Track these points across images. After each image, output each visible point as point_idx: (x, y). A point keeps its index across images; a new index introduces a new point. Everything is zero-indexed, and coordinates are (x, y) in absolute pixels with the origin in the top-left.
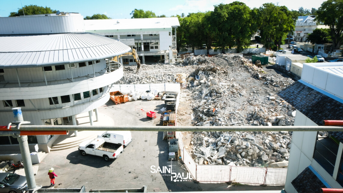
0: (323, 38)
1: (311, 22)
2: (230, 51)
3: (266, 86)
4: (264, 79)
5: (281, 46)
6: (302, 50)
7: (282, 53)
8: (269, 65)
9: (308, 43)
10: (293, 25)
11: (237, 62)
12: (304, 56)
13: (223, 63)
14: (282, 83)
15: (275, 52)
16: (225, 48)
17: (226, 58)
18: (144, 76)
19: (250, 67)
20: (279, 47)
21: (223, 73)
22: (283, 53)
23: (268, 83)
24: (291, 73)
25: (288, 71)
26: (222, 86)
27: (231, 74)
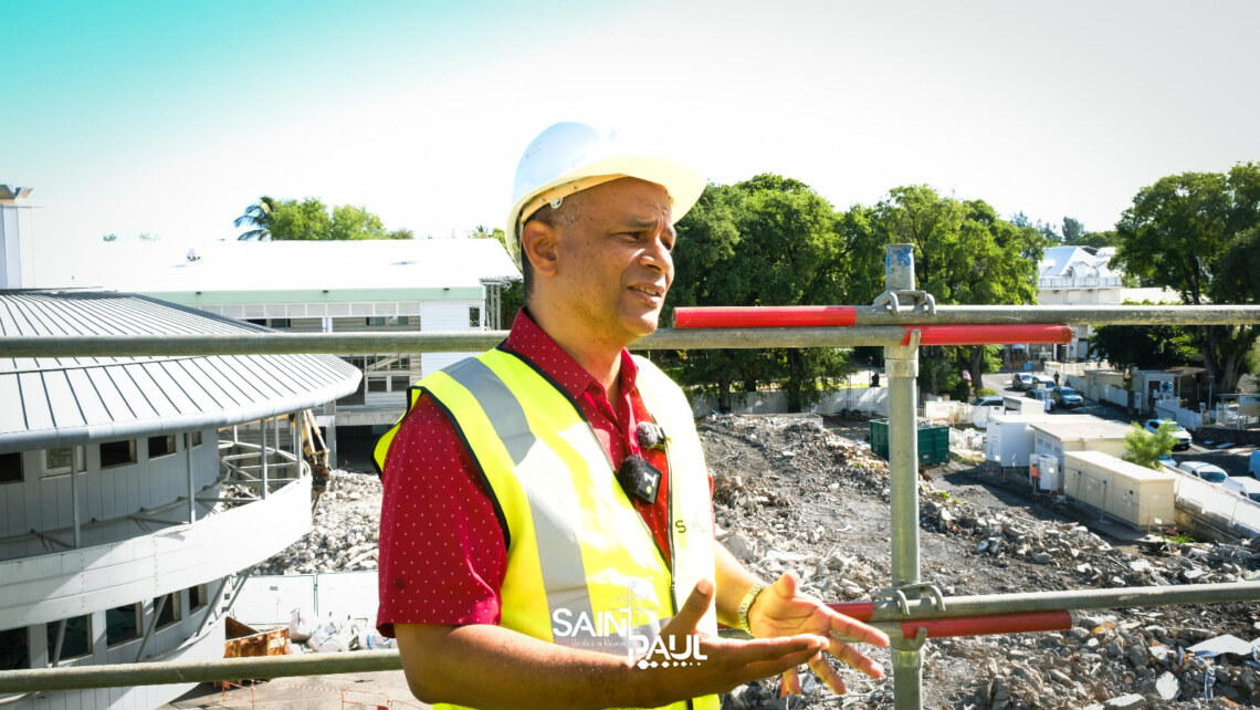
0: (1159, 341)
1: (1090, 276)
2: (754, 402)
3: (991, 560)
4: (968, 530)
5: (986, 379)
6: (1078, 397)
7: (1002, 408)
8: (955, 466)
9: (1099, 365)
10: (1028, 283)
11: (811, 453)
12: (1108, 421)
13: (741, 456)
14: (1060, 544)
15: (968, 408)
16: (732, 390)
17: (753, 436)
18: (355, 532)
19: (879, 477)
20: (978, 384)
21: (765, 505)
22: (1007, 409)
23: (995, 548)
24: (1070, 499)
25: (1055, 493)
26: (780, 568)
27: (806, 511)
